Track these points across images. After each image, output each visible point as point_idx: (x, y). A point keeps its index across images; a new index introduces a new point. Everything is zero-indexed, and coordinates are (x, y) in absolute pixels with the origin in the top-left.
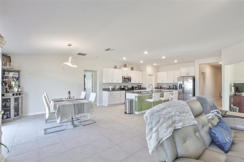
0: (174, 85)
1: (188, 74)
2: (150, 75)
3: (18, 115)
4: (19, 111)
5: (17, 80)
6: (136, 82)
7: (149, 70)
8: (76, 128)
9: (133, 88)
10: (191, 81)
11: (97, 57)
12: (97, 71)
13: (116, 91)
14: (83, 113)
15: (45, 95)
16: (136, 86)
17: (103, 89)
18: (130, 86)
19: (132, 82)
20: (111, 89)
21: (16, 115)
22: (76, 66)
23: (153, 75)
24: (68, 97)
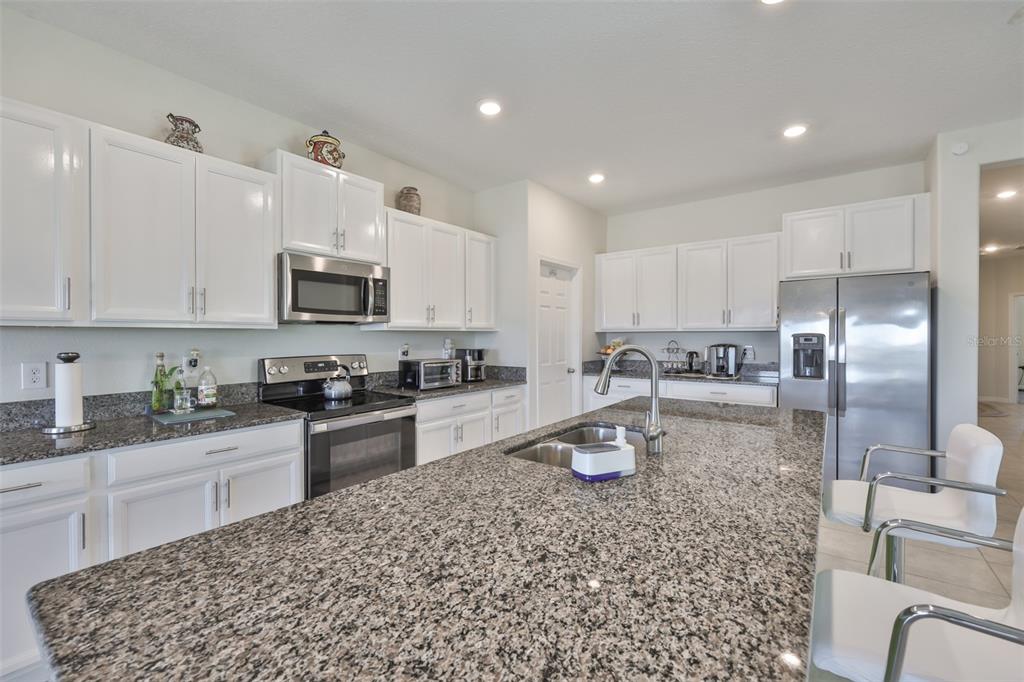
0: (726, 347)
1: (846, 259)
2: (551, 269)
6: (442, 322)
16: (444, 354)
19: (402, 315)
23: (570, 272)
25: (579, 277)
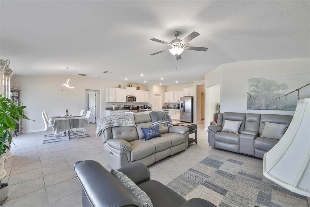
1: (189, 94)
2: (157, 95)
3: (18, 131)
4: (19, 128)
5: (17, 99)
7: (156, 89)
8: (71, 140)
9: (138, 108)
10: (190, 101)
11: (99, 77)
12: (100, 91)
13: (120, 110)
14: (78, 127)
15: (44, 112)
16: (143, 105)
17: (106, 108)
18: (136, 106)
19: (138, 101)
20: (114, 109)
21: (16, 131)
22: (73, 88)
23: (160, 95)
24: (66, 115)
25: (161, 95)
